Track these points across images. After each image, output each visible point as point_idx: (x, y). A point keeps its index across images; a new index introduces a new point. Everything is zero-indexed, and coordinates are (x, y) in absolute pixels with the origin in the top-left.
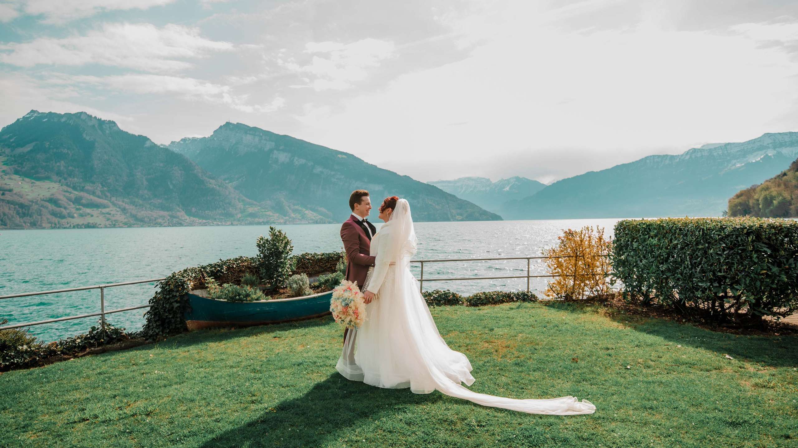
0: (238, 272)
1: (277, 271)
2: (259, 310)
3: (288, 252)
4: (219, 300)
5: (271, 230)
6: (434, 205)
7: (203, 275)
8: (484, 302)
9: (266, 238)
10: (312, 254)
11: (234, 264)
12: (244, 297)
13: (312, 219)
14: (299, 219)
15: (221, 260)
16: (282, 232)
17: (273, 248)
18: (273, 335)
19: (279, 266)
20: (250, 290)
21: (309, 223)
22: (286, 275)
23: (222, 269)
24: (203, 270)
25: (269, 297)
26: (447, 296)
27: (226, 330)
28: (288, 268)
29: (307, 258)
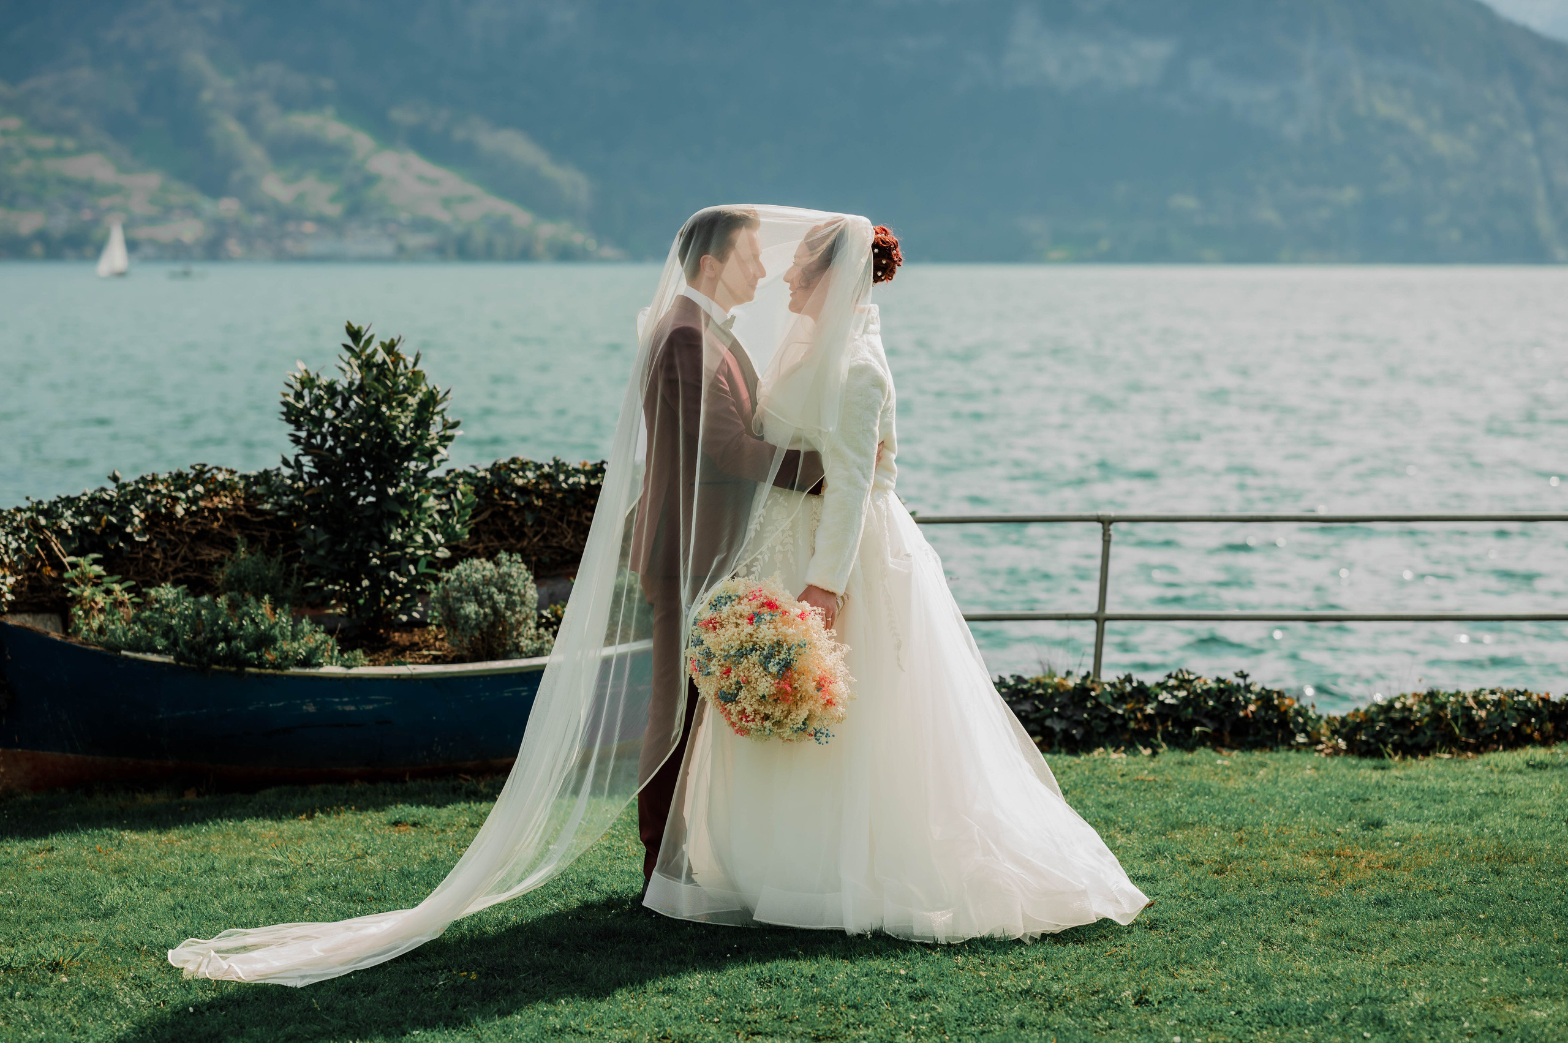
0: (196, 538)
1: (384, 539)
2: (311, 708)
3: (433, 451)
4: (140, 656)
5: (350, 342)
6: (1416, 124)
7: (45, 544)
8: (1424, 739)
9: (324, 380)
10: (539, 467)
11: (176, 500)
12: (249, 649)
13: (424, 225)
14: (321, 220)
15: (115, 479)
16: (400, 349)
17: (365, 428)
18: (383, 816)
19: (394, 517)
20: (273, 620)
21: (402, 255)
22: (423, 563)
23: (126, 519)
24: (43, 521)
25: (359, 653)
26: (1228, 705)
27: (161, 798)
28: (433, 527)
29: (520, 482)
